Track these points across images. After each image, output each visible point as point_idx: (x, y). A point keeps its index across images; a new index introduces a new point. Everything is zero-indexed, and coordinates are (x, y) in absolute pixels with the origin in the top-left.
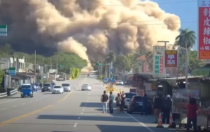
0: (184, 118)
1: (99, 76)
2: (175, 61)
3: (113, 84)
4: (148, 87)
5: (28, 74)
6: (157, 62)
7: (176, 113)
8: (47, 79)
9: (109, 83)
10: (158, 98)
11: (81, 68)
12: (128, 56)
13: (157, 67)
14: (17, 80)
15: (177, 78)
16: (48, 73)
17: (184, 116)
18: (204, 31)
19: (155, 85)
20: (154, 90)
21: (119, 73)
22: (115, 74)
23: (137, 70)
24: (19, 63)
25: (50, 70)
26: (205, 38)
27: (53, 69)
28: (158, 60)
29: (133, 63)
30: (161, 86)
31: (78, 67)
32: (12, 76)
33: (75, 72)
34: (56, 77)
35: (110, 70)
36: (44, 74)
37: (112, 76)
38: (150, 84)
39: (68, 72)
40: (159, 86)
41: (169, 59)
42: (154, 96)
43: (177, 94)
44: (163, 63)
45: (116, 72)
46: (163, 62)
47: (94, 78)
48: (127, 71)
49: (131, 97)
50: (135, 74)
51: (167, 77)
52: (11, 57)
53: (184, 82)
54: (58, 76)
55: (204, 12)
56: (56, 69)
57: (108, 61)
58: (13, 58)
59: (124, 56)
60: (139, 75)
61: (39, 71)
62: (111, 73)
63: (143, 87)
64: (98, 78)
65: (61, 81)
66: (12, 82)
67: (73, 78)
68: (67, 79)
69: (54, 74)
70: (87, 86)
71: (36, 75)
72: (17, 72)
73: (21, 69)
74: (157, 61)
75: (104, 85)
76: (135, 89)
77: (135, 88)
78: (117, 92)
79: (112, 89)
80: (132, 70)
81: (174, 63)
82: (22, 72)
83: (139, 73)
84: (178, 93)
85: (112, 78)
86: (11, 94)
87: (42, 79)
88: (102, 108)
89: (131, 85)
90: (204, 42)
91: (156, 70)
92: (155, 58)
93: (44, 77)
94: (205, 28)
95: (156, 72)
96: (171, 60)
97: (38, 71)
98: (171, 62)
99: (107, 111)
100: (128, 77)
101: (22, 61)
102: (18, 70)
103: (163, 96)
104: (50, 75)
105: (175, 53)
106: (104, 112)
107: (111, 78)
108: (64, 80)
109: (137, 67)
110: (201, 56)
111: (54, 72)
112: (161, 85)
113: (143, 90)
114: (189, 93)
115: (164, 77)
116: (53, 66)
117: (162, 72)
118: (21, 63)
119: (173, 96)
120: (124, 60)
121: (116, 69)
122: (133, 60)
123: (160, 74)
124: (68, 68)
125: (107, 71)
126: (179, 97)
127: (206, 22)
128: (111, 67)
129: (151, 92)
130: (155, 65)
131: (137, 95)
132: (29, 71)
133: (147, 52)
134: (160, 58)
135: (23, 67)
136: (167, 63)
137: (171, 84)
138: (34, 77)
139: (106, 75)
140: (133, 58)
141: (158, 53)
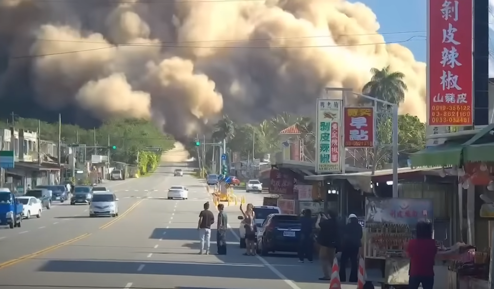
0: (395, 271)
1: (200, 170)
2: (367, 132)
3: (227, 186)
4: (305, 193)
5: (44, 165)
6: (325, 137)
7: (374, 257)
8: (87, 176)
9: (218, 184)
10: (329, 219)
11: (159, 152)
12: (261, 127)
13: (324, 147)
14: (17, 178)
15: (373, 173)
16: (88, 163)
17: (395, 266)
18: (443, 55)
19: (319, 189)
20: (319, 201)
21: (241, 164)
22: (233, 166)
23: (279, 156)
24: (26, 141)
25: (93, 156)
26: (444, 73)
27: (99, 155)
28: (328, 132)
29: (272, 143)
30: (334, 192)
31: (154, 151)
32: (7, 169)
33: (146, 161)
34: (106, 171)
35: (222, 156)
36: (80, 165)
37: (225, 169)
38: (309, 187)
39: (132, 161)
40: (329, 192)
41: (354, 128)
42: (318, 213)
43: (376, 212)
44: (337, 139)
45: (234, 162)
46: (337, 136)
47: (189, 174)
48: (259, 159)
49: (265, 217)
50: (275, 164)
51: (346, 172)
52: (7, 128)
53: (390, 183)
54: (111, 170)
55: (442, 10)
57: (219, 136)
58: (10, 132)
59: (252, 127)
60: (284, 166)
61: (68, 158)
62: (224, 162)
63: (291, 193)
64: (197, 175)
65: (116, 180)
66: (6, 181)
67: (142, 174)
68: (131, 177)
69: (102, 164)
70: (179, 191)
71: (62, 166)
72: (21, 160)
73: (29, 154)
74: (325, 134)
75: (208, 189)
76: (274, 199)
77: (274, 196)
78: (236, 204)
79: (225, 199)
80: (269, 157)
81: (364, 138)
82: (31, 161)
83: (284, 162)
84: (378, 209)
85: (225, 173)
87: (74, 175)
88: (199, 242)
89: (268, 189)
90: (443, 82)
91: (323, 155)
92: (320, 128)
93: (78, 172)
94: (445, 49)
95: (323, 158)
96: (359, 130)
97: (65, 159)
98: (360, 134)
99: (209, 249)
100: (260, 172)
101: (31, 136)
102: (21, 156)
103: (340, 215)
104: (93, 168)
105: (369, 115)
106: (204, 252)
107: (223, 173)
108: (123, 178)
109: (280, 151)
110: (435, 117)
111: (101, 162)
112: (335, 190)
113: (293, 201)
114: (405, 209)
115: (341, 171)
116: (99, 148)
117: (337, 160)
118: (30, 142)
119: (368, 216)
120: (251, 135)
121: (236, 155)
122: (272, 136)
123: (331, 163)
124: (133, 152)
125: (215, 160)
126: (382, 220)
127: (447, 33)
128: (223, 151)
129: (310, 204)
130: (320, 143)
131: (278, 213)
132: (46, 159)
133: (302, 119)
134: (332, 128)
135: (34, 149)
136: (349, 139)
137: (358, 185)
138: (57, 171)
139: (214, 167)
140: (271, 132)
141: (327, 114)
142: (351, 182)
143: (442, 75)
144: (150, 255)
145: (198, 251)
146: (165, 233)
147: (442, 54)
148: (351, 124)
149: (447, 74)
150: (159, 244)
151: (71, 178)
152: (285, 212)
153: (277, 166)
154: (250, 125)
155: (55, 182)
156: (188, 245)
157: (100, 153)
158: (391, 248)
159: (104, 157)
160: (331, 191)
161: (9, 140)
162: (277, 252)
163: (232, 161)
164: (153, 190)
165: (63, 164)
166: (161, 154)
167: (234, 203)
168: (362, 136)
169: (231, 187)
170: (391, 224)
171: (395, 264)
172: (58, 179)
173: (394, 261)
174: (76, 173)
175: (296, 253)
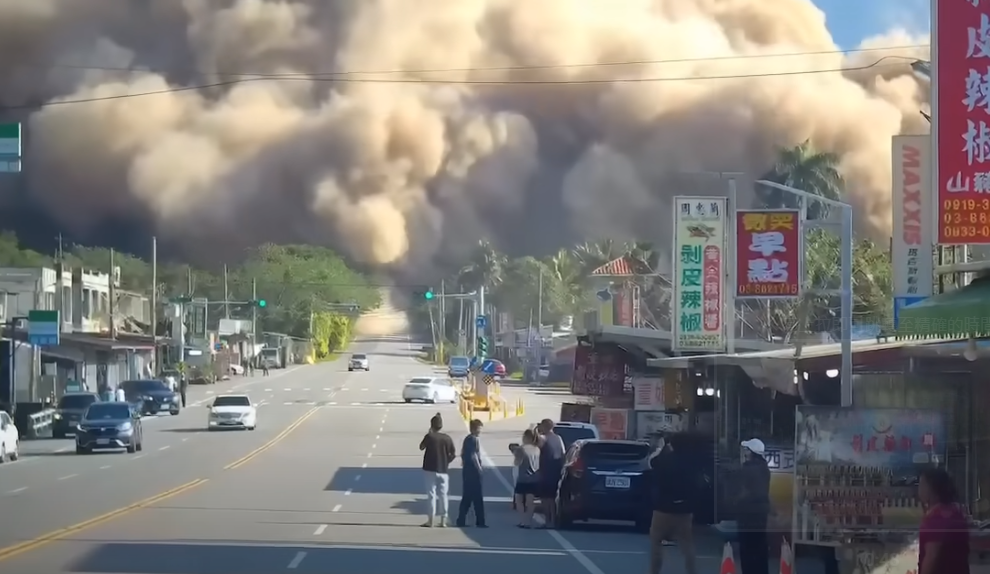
1: (433, 348)
2: (785, 264)
3: (488, 380)
4: (649, 394)
5: (122, 339)
6: (692, 276)
7: (816, 542)
8: (209, 361)
9: (470, 375)
11: (354, 313)
12: (554, 263)
13: (690, 299)
14: (66, 365)
15: (798, 353)
16: (212, 336)
17: (864, 562)
18: (968, 86)
19: (679, 387)
20: (677, 411)
21: (516, 335)
22: (499, 340)
23: (591, 317)
24: (86, 291)
25: (221, 321)
26: (971, 124)
27: (233, 319)
28: (697, 267)
29: (578, 293)
30: (710, 392)
31: (344, 311)
32: (45, 347)
33: (329, 331)
35: (478, 321)
36: (194, 341)
37: (484, 346)
38: (656, 383)
39: (300, 332)
40: (700, 392)
41: (759, 255)
43: (819, 440)
44: (718, 282)
45: (502, 332)
46: (718, 275)
47: (412, 356)
48: (551, 326)
50: (585, 333)
51: (738, 350)
52: (48, 267)
53: (832, 373)
54: (258, 349)
56: (250, 318)
57: (471, 281)
58: (54, 273)
59: (538, 264)
60: (602, 339)
61: (170, 325)
62: (481, 333)
63: (619, 395)
64: (429, 358)
66: (43, 372)
67: (320, 355)
68: (298, 362)
69: (238, 338)
71: (158, 342)
72: (77, 330)
73: (93, 318)
74: (692, 270)
77: (584, 400)
78: (505, 416)
79: (483, 405)
80: (571, 321)
81: (779, 276)
82: (98, 330)
83: (605, 332)
84: (824, 434)
85: (484, 353)
86: (36, 427)
87: (182, 360)
89: (568, 384)
90: (969, 146)
91: (688, 315)
92: (680, 257)
93: (192, 353)
94: (973, 72)
95: (688, 322)
96: (768, 259)
97: (165, 327)
98: (770, 268)
100: (555, 351)
101: (97, 283)
102: (77, 322)
104: (221, 345)
105: (789, 226)
107: (481, 355)
108: (283, 365)
109: (592, 309)
110: (952, 224)
111: (238, 332)
112: (712, 387)
113: (624, 411)
114: (884, 432)
115: (726, 349)
116: (237, 306)
117: (718, 325)
118: (95, 293)
119: (801, 449)
120: (535, 278)
121: (505, 318)
122: (575, 281)
123: (703, 332)
124: (301, 313)
125: (463, 328)
126: (833, 457)
127: (978, 36)
128: (480, 308)
129: (660, 418)
130: (681, 289)
131: (594, 437)
132: (128, 327)
133: (635, 247)
134: (706, 257)
135: (104, 307)
136: (747, 278)
137: (764, 380)
138: (150, 350)
139: (463, 341)
140: (575, 273)
141: (696, 229)
142: (750, 371)
143: (966, 130)
144: (321, 530)
145: (424, 519)
146: (358, 478)
147: (965, 83)
148: (752, 248)
149: (977, 127)
150: (345, 502)
151: (178, 364)
152: (609, 435)
153: (591, 339)
154: (532, 260)
155: (146, 372)
156: (403, 505)
157: (236, 315)
158: (854, 520)
159: (246, 322)
160: (704, 390)
161: (52, 289)
162: (591, 521)
163: (498, 331)
164: (340, 389)
165: (159, 338)
166: (357, 317)
167: (501, 414)
168: (776, 273)
169: (494, 382)
170: (852, 467)
171: (864, 557)
172: (151, 367)
173: (861, 552)
174: (187, 355)
175: (632, 523)
